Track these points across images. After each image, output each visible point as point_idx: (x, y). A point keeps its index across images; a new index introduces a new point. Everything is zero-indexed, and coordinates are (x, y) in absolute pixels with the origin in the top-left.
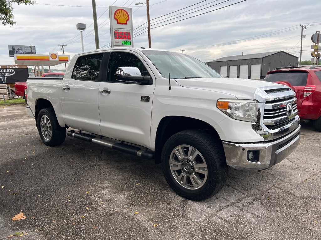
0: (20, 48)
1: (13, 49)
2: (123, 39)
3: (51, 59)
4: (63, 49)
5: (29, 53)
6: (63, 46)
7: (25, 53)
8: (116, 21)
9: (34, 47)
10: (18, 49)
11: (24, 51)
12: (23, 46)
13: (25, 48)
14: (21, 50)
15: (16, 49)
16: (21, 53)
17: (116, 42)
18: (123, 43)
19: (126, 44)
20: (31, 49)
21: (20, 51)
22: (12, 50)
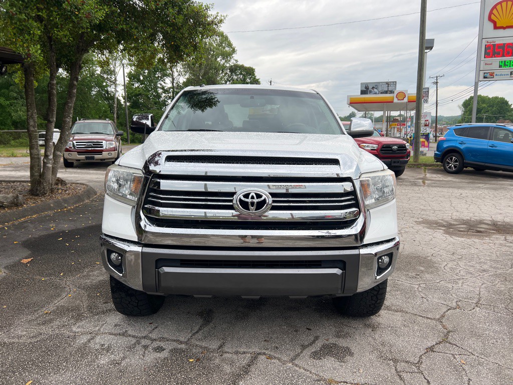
0: (376, 86)
1: (366, 88)
2: (503, 56)
3: (396, 100)
4: (437, 83)
5: (386, 92)
6: (438, 78)
7: (381, 93)
8: (492, 25)
9: (395, 83)
10: (373, 88)
11: (380, 90)
12: (379, 83)
13: (381, 85)
14: (376, 88)
15: (370, 87)
16: (376, 93)
17: (486, 64)
18: (503, 64)
19: (507, 65)
20: (388, 86)
21: (375, 90)
22: (364, 89)
